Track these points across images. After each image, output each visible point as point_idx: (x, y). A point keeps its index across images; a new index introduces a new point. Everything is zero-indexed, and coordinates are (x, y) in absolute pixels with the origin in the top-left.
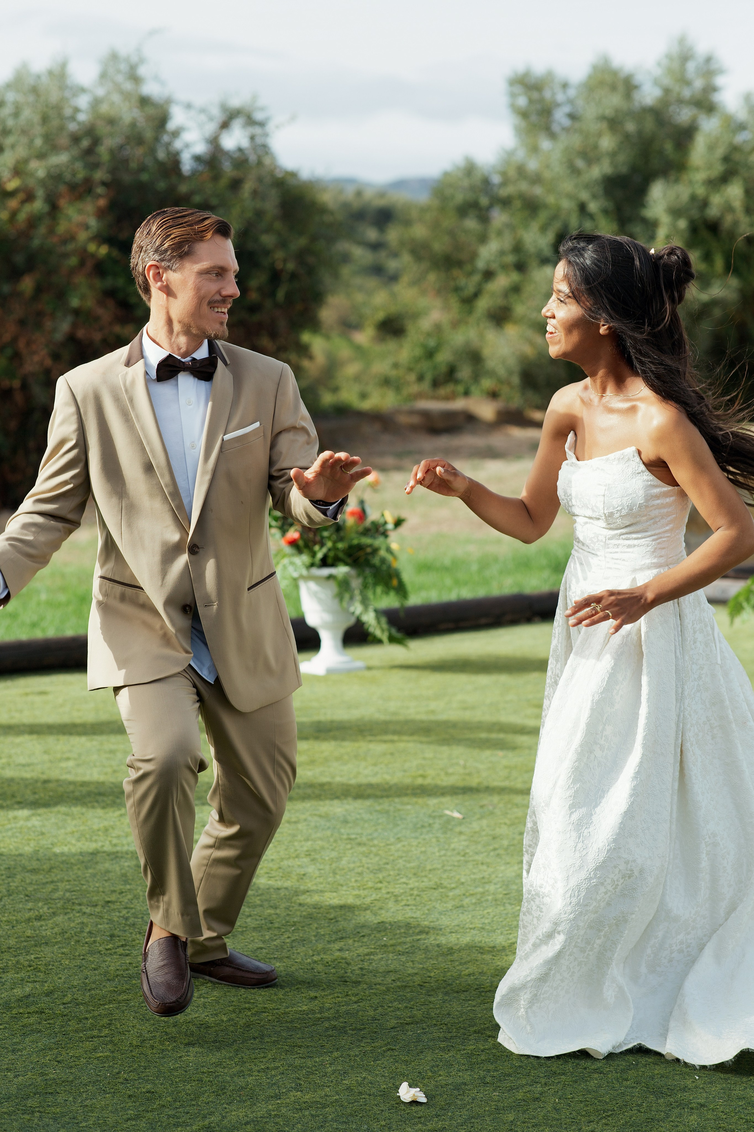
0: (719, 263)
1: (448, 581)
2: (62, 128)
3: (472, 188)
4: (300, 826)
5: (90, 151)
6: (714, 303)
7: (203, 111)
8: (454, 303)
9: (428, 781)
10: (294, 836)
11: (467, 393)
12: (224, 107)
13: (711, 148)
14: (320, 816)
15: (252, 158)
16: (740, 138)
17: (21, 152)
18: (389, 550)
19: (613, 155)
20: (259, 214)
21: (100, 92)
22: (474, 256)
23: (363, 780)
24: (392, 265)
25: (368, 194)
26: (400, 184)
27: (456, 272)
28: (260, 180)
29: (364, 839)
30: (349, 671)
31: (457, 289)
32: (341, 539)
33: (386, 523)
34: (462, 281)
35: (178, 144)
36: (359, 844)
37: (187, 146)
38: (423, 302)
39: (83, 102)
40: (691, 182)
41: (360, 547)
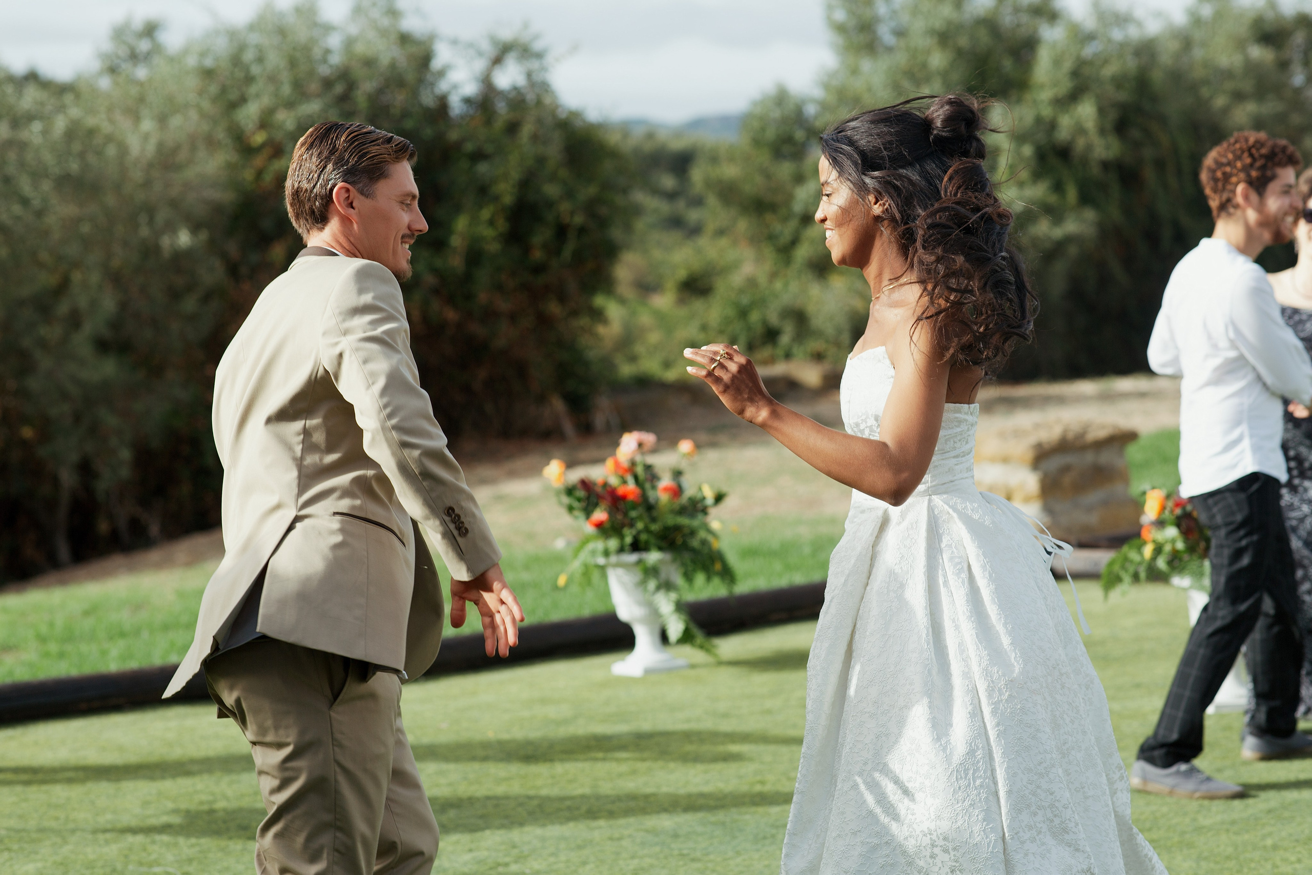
0: (1072, 194)
1: (778, 566)
2: (311, 73)
3: (784, 120)
4: (624, 843)
5: (345, 98)
6: (1068, 240)
7: (470, 45)
8: (769, 252)
9: (768, 788)
10: (618, 854)
11: (788, 356)
12: (494, 41)
13: (1057, 62)
14: (647, 831)
15: (530, 97)
16: (1089, 51)
17: (266, 101)
18: (710, 531)
19: (944, 75)
20: (541, 160)
21: (353, 30)
22: (790, 197)
23: (693, 789)
24: (693, 216)
25: (662, 136)
26: (698, 123)
27: (769, 217)
28: (540, 121)
29: (698, 854)
30: (669, 670)
31: (771, 238)
32: (654, 520)
33: (704, 498)
34: (777, 227)
35: (443, 86)
36: (693, 860)
37: (455, 87)
38: (732, 255)
39: (334, 41)
40: (1035, 102)
41: (677, 528)
